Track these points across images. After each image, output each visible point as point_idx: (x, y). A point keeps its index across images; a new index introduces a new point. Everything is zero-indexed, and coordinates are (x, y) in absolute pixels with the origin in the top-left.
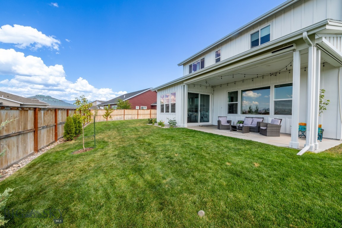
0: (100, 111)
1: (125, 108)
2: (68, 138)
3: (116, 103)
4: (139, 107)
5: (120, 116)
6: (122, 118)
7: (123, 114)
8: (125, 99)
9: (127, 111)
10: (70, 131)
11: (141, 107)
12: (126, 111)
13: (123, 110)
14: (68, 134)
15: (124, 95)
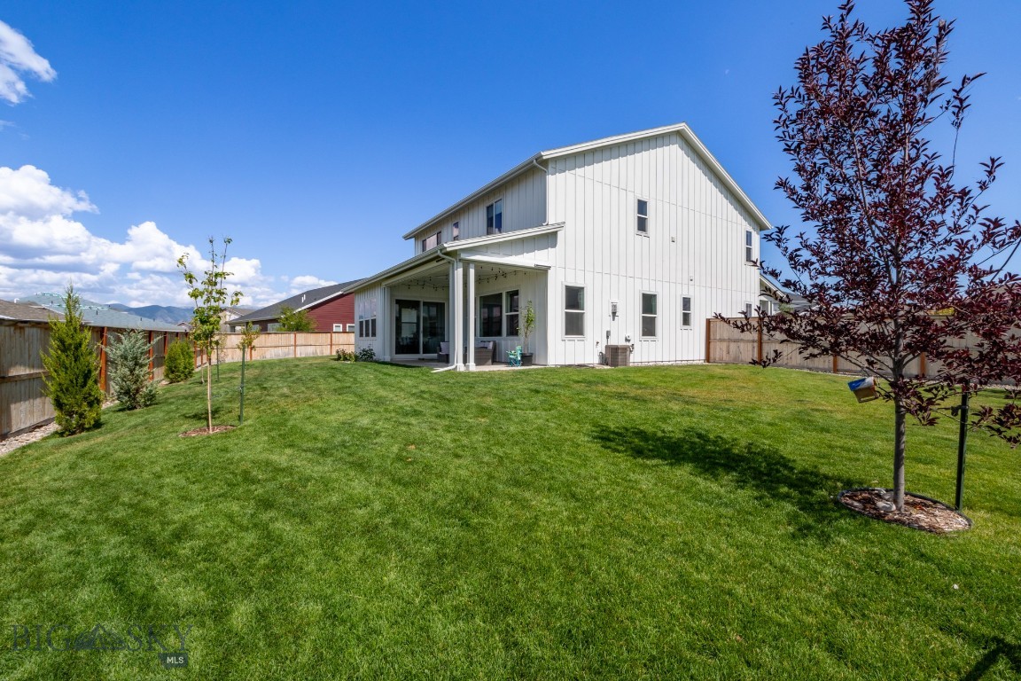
0: (233, 336)
1: (299, 328)
2: (171, 379)
3: (276, 317)
4: (341, 325)
5: (286, 350)
6: (289, 354)
7: (293, 343)
8: (304, 304)
9: (301, 337)
10: (175, 367)
11: (348, 325)
12: (299, 335)
13: (292, 336)
14: (173, 372)
15: (301, 295)
